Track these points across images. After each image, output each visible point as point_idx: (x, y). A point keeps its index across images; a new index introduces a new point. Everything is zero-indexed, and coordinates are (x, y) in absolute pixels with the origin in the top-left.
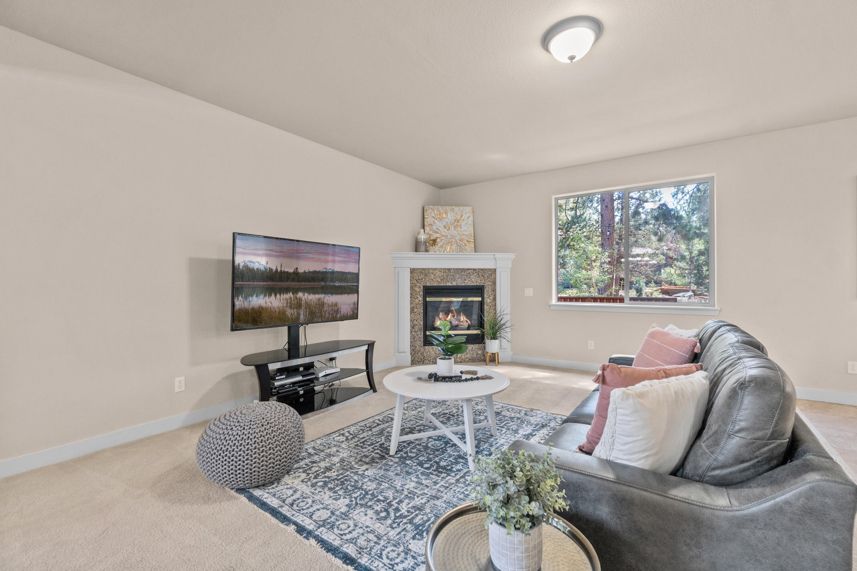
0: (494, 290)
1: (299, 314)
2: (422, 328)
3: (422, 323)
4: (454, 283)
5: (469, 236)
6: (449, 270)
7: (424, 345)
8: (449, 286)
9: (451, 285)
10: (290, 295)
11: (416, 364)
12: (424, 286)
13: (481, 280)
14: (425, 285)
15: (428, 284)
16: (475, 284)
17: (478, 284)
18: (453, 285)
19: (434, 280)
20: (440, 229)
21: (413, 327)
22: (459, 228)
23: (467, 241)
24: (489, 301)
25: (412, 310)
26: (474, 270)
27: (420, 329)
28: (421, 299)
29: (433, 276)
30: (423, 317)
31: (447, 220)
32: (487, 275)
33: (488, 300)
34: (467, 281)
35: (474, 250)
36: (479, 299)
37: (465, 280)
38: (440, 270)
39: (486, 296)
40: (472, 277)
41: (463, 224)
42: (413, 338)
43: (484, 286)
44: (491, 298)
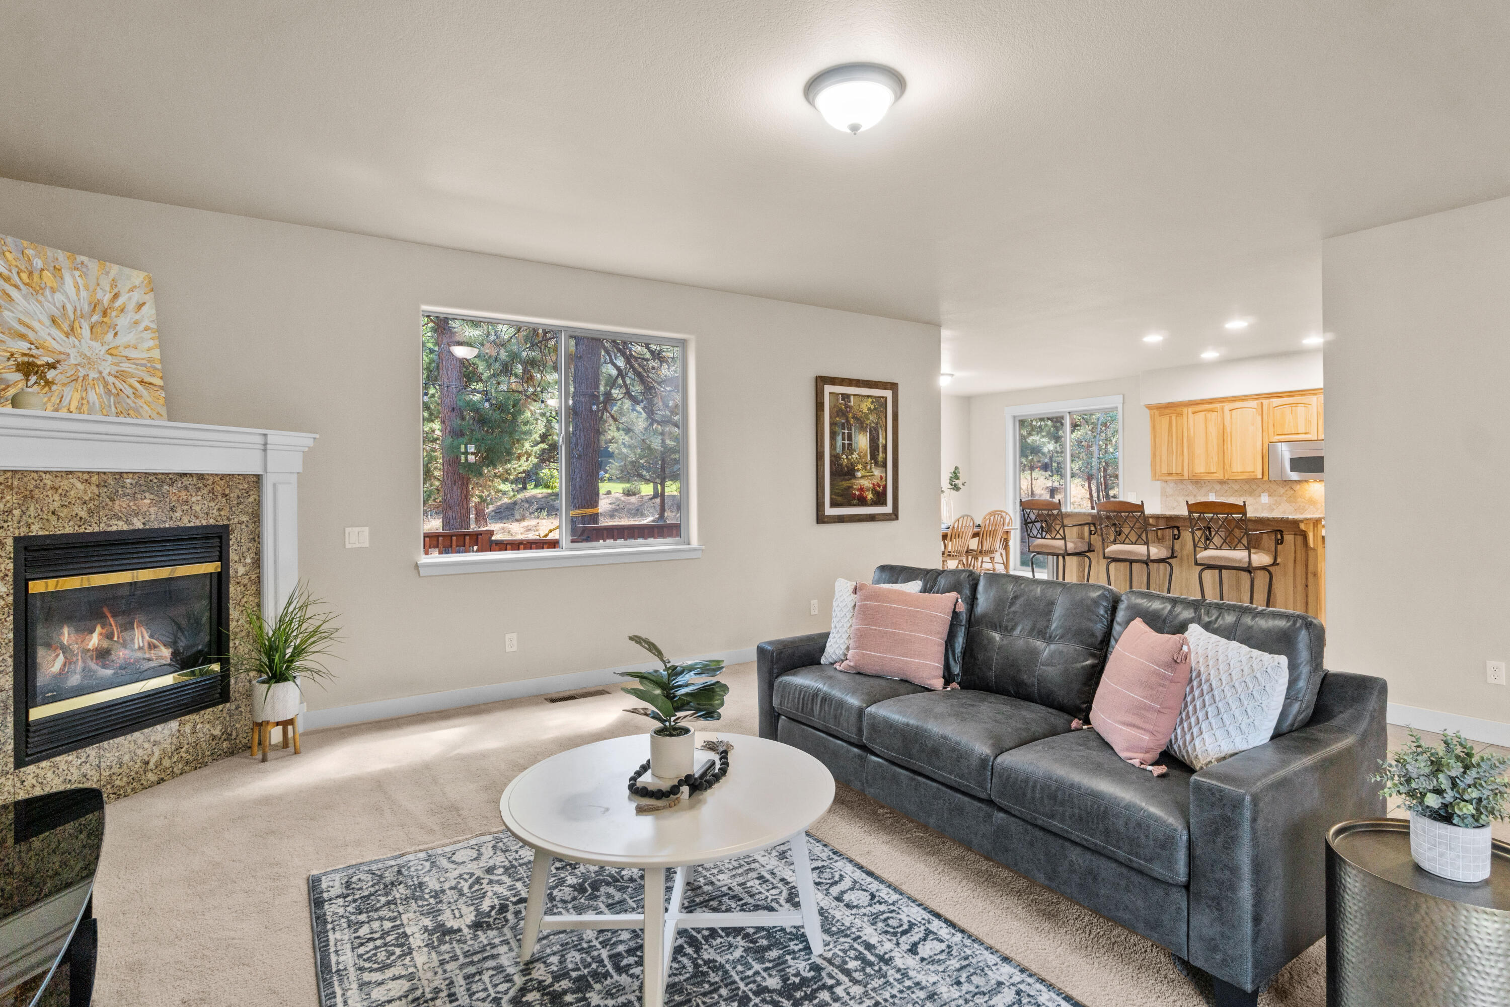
0: (256, 538)
2: (11, 702)
4: (135, 520)
5: (145, 366)
6: (120, 476)
7: (19, 763)
8: (118, 532)
9: (125, 528)
12: (17, 540)
13: (219, 510)
14: (23, 532)
15: (36, 530)
16: (204, 523)
17: (212, 522)
18: (131, 527)
19: (63, 513)
20: (36, 325)
22: (111, 335)
23: (142, 382)
24: (241, 570)
26: (201, 477)
29: (57, 497)
30: (15, 657)
31: (59, 297)
32: (237, 492)
33: (239, 569)
34: (178, 514)
35: (164, 412)
36: (212, 567)
37: (173, 509)
38: (86, 476)
39: (233, 556)
40: (194, 499)
41: (123, 322)
43: (227, 526)
44: (248, 561)
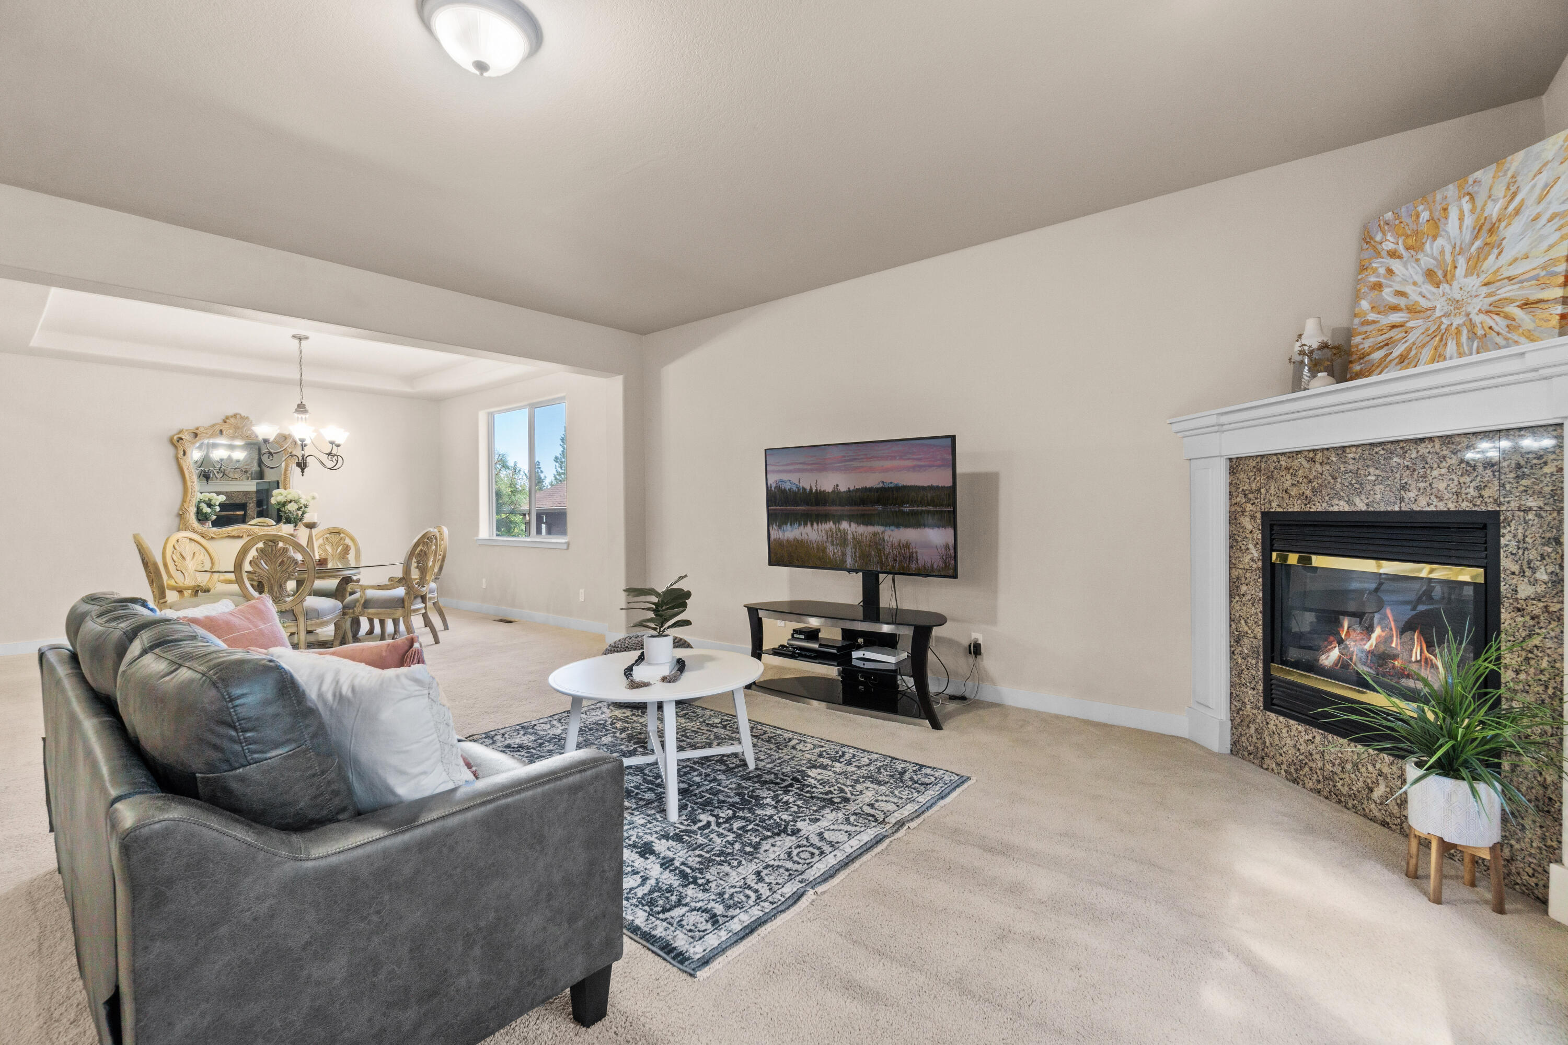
0: (1558, 538)
2: (1261, 650)
3: (1259, 632)
4: (1357, 500)
6: (1342, 450)
7: (1266, 707)
8: (1340, 512)
9: (1347, 509)
11: (1243, 757)
12: (1263, 514)
13: (1478, 488)
14: (1266, 508)
15: (1275, 507)
16: (1452, 507)
17: (1465, 506)
18: (1353, 509)
19: (1294, 492)
21: (1236, 638)
25: (1234, 591)
27: (1254, 651)
28: (1256, 553)
29: (1289, 477)
30: (1264, 613)
32: (1515, 458)
33: (1520, 585)
34: (1412, 495)
37: (1404, 487)
38: (1311, 455)
39: (1506, 563)
40: (1435, 473)
42: (1236, 671)
43: (1497, 514)
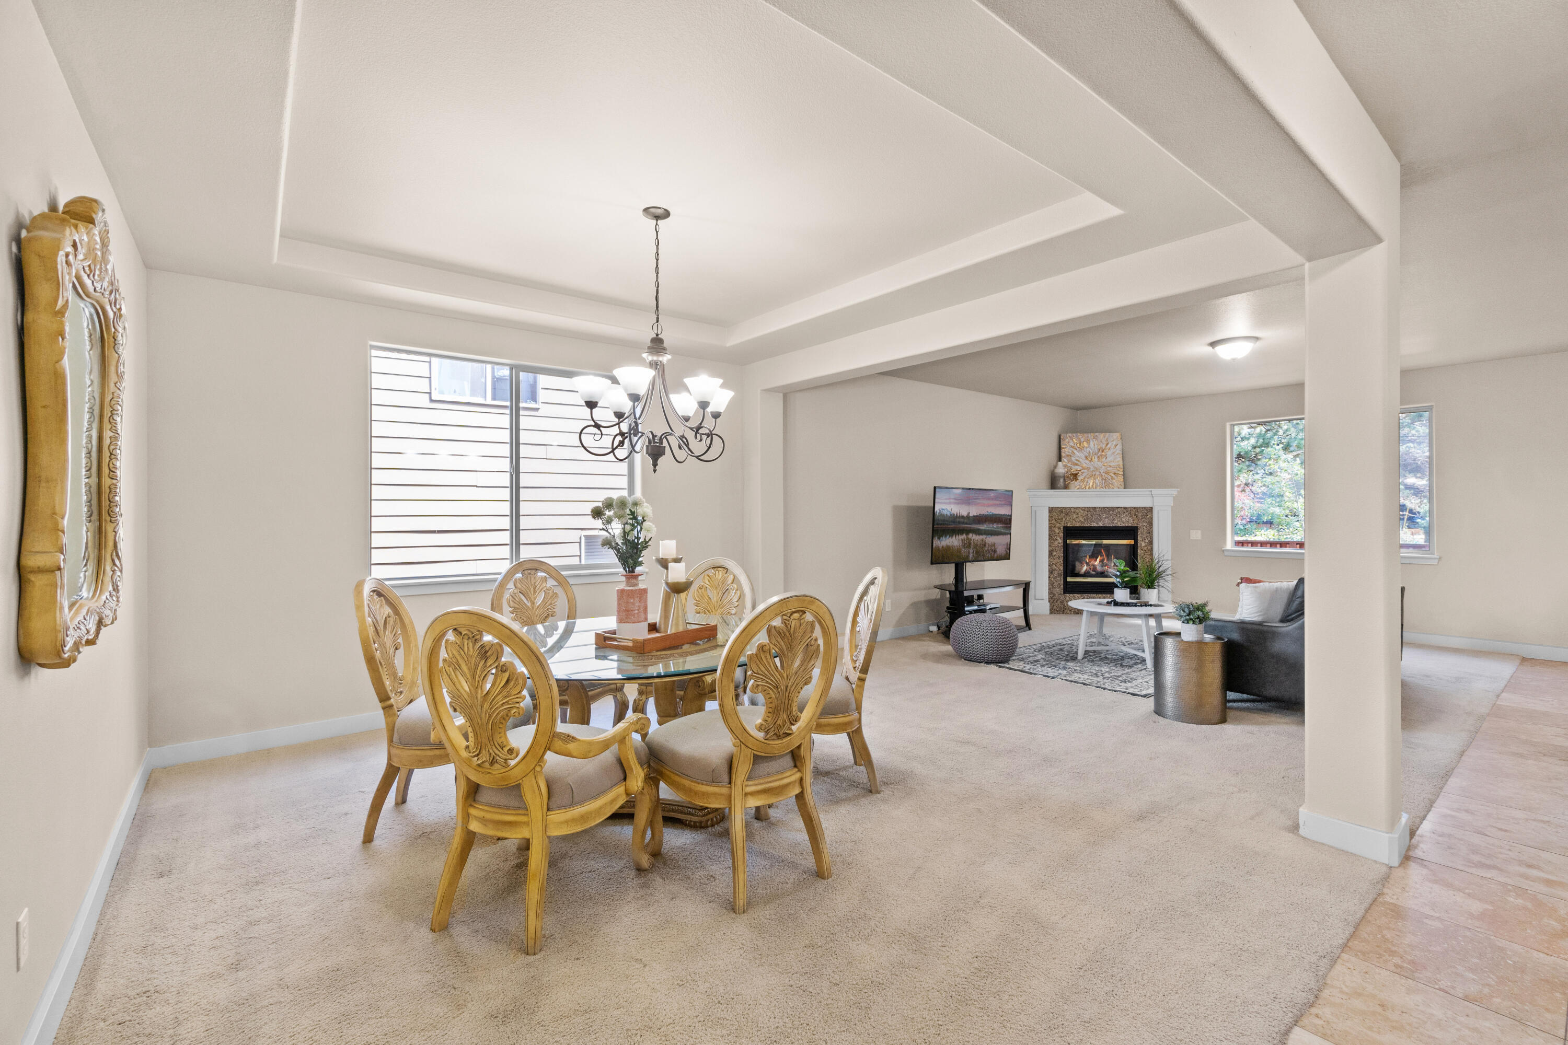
0: (1150, 532)
1: (969, 553)
2: (1063, 574)
3: (1062, 568)
4: (1100, 523)
5: (1116, 468)
6: (1095, 508)
7: (1064, 593)
9: (1096, 525)
10: (964, 536)
11: (1055, 613)
12: (1064, 527)
13: (1133, 521)
14: (1066, 525)
15: (1069, 525)
16: (1127, 525)
17: (1130, 525)
18: (1098, 525)
19: (1077, 520)
20: (1081, 460)
21: (1051, 572)
22: (1104, 459)
23: (1115, 474)
24: (1143, 544)
25: (1051, 553)
26: (1125, 508)
27: (1059, 575)
28: (1061, 541)
29: (1075, 515)
30: (1064, 561)
31: (1088, 449)
32: (1142, 514)
33: (1142, 544)
34: (1116, 522)
35: (1123, 484)
36: (1132, 542)
37: (1114, 520)
38: (1084, 508)
39: (1139, 538)
40: (1122, 516)
41: (1109, 453)
42: (1051, 584)
43: (1137, 527)
44: (1147, 541)
